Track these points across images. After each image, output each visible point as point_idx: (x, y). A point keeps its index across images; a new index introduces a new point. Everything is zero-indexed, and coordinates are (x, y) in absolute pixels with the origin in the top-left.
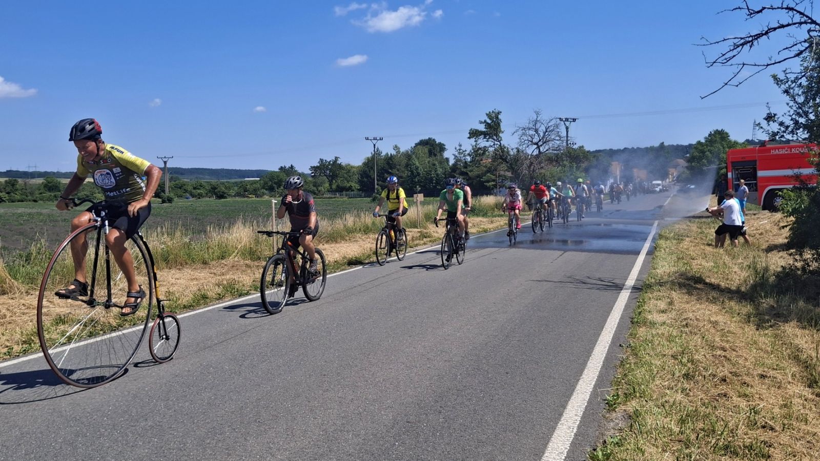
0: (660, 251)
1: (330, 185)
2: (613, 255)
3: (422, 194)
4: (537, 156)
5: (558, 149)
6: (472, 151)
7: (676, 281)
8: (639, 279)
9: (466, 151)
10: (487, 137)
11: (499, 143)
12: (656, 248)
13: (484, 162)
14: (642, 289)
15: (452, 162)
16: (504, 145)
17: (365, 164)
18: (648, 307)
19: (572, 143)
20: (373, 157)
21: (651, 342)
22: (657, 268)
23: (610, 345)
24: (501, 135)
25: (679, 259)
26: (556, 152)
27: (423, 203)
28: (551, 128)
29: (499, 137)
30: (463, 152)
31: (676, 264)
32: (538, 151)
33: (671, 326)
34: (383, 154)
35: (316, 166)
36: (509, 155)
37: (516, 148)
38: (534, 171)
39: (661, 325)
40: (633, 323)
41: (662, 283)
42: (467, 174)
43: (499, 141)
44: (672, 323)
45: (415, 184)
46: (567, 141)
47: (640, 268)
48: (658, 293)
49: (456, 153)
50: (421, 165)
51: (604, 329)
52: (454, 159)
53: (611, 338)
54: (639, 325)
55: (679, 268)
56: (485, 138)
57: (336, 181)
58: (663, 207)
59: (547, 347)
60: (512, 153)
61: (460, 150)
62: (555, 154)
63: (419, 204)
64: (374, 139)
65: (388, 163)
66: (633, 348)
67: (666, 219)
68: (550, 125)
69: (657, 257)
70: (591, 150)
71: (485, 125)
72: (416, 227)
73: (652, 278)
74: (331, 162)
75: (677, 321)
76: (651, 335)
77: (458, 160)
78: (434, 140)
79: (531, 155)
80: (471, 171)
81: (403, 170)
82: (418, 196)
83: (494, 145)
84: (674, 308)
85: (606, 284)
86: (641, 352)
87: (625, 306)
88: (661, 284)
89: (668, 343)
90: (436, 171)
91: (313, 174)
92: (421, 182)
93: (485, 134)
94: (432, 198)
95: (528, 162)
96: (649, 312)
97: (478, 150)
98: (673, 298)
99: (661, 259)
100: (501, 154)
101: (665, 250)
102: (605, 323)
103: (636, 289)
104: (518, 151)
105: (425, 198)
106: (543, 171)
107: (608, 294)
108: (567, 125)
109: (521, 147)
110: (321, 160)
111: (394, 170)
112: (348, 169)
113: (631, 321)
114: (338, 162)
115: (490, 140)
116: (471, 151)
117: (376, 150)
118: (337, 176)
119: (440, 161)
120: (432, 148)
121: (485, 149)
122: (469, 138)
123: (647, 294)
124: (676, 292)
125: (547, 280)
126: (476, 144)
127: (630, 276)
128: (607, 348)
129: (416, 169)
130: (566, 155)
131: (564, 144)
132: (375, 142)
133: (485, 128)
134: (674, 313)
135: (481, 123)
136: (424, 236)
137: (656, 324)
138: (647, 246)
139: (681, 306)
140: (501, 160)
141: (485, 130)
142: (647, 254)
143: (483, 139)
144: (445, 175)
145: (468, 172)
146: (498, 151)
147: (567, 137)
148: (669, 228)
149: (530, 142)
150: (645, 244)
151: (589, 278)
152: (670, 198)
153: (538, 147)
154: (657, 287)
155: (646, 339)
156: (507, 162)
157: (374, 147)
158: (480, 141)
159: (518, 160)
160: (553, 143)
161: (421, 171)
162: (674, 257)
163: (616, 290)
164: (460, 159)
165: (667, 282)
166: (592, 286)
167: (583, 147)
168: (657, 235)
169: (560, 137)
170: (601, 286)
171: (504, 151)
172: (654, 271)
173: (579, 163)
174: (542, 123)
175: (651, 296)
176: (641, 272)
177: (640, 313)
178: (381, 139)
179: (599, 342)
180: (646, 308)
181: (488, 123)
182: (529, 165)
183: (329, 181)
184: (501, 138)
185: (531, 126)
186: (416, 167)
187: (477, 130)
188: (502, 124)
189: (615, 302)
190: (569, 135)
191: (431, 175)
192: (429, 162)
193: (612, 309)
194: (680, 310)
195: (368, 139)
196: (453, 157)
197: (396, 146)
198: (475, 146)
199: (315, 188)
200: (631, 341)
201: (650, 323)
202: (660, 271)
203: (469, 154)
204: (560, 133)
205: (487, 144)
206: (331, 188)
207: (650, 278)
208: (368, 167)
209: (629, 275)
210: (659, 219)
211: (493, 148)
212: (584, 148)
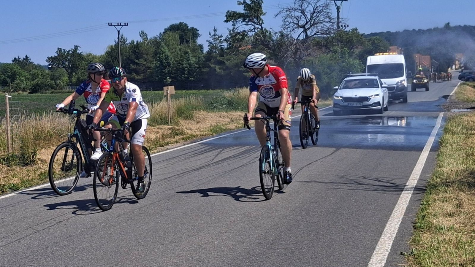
0: (446, 147)
1: (70, 78)
2: (392, 152)
3: (173, 87)
4: (304, 41)
5: (328, 32)
6: (229, 37)
7: (465, 180)
8: (422, 178)
9: (222, 36)
10: (247, 20)
11: (260, 27)
12: (441, 144)
13: (243, 48)
14: (426, 190)
15: (206, 49)
16: (265, 29)
17: (108, 53)
18: (433, 210)
19: (343, 25)
20: (117, 45)
21: (437, 249)
22: (443, 166)
23: (389, 253)
24: (262, 17)
25: (467, 155)
26: (325, 36)
27: (174, 97)
28: (320, 9)
29: (261, 19)
30: (219, 37)
31: (465, 161)
32: (304, 35)
33: (459, 231)
34: (129, 41)
35: (53, 56)
36: (272, 40)
37: (280, 32)
38: (300, 58)
39: (448, 230)
40: (415, 228)
41: (449, 182)
42: (225, 63)
43: (260, 25)
44: (461, 227)
45: (164, 76)
46: (338, 23)
47: (423, 166)
48: (445, 195)
49: (211, 39)
50: (172, 53)
51: (383, 235)
52: (209, 46)
53: (391, 245)
54: (422, 230)
55: (468, 165)
56: (244, 21)
57: (76, 73)
58: (449, 97)
59: (317, 256)
60: (275, 38)
61: (215, 35)
62: (324, 38)
63: (169, 98)
64: (118, 25)
65: (134, 52)
66: (416, 256)
67: (453, 110)
68: (318, 5)
69: (442, 153)
70: (366, 34)
71: (245, 7)
72: (167, 123)
73: (437, 177)
74: (71, 52)
75: (466, 226)
76: (437, 242)
77: (212, 47)
78: (186, 25)
79: (297, 40)
80: (228, 60)
81: (151, 59)
82: (168, 88)
83: (254, 29)
84: (463, 210)
85: (385, 184)
86: (425, 261)
87: (406, 209)
88: (448, 184)
89: (457, 251)
90: (188, 61)
91: (50, 66)
92: (172, 73)
93: (243, 17)
94: (184, 91)
95: (293, 48)
96: (435, 215)
97: (236, 35)
98: (461, 200)
99: (448, 156)
100: (263, 39)
101: (451, 145)
102: (384, 229)
103: (418, 189)
104: (282, 36)
105: (176, 91)
106: (310, 58)
107: (388, 196)
108: (338, 6)
109: (286, 30)
110: (60, 50)
111: (140, 60)
112: (89, 60)
113: (413, 227)
114: (78, 51)
115: (250, 23)
116: (227, 37)
117: (120, 38)
118: (77, 68)
119: (193, 49)
120: (184, 33)
121: (244, 34)
122: (226, 21)
123: (431, 196)
124: (465, 193)
125: (318, 181)
126: (234, 28)
127: (412, 176)
128: (387, 256)
129: (166, 58)
130: (337, 39)
131: (335, 26)
132: (119, 28)
133: (244, 10)
134: (463, 216)
135: (240, 3)
136: (175, 133)
137: (442, 229)
138: (431, 141)
139: (471, 208)
140: (262, 46)
141: (244, 12)
142: (431, 151)
143: (242, 22)
144: (199, 65)
145: (225, 61)
146: (259, 36)
147: (338, 18)
148: (457, 120)
149: (296, 26)
150: (429, 140)
151: (364, 178)
152: (456, 87)
153: (305, 31)
154: (443, 187)
155: (431, 246)
156: (270, 49)
157: (119, 34)
158: (238, 25)
159: (282, 46)
160: (322, 25)
161: (172, 60)
162: (463, 154)
163: (396, 191)
164: (215, 46)
165: (454, 182)
166: (368, 187)
167: (356, 29)
168: (443, 129)
169: (330, 18)
170: (379, 187)
171: (267, 35)
172: (440, 169)
173: (352, 48)
174: (309, 3)
175: (436, 198)
176: (424, 171)
177: (424, 217)
178: (126, 25)
179: (377, 250)
180: (430, 210)
181: (247, 4)
182: (294, 51)
183: (68, 74)
184: (263, 21)
185: (297, 6)
186: (165, 55)
187: (234, 12)
188: (263, 5)
189: (395, 205)
190: (340, 17)
191: (183, 65)
192: (180, 50)
193: (392, 212)
194: (470, 213)
195: (111, 25)
196: (208, 44)
197: (143, 33)
198: (233, 31)
199: (53, 82)
200: (414, 249)
201: (436, 228)
202: (446, 170)
203: (226, 40)
204: (330, 14)
205: (247, 28)
206: (71, 81)
207: (435, 178)
208: (111, 57)
209: (410, 175)
210: (445, 111)
211: (254, 33)
212: (358, 31)
